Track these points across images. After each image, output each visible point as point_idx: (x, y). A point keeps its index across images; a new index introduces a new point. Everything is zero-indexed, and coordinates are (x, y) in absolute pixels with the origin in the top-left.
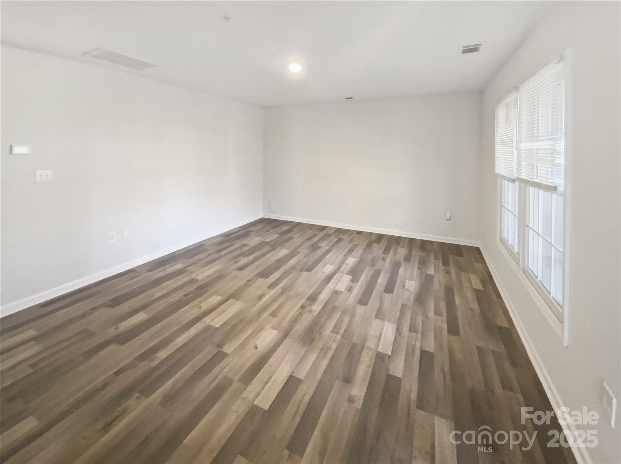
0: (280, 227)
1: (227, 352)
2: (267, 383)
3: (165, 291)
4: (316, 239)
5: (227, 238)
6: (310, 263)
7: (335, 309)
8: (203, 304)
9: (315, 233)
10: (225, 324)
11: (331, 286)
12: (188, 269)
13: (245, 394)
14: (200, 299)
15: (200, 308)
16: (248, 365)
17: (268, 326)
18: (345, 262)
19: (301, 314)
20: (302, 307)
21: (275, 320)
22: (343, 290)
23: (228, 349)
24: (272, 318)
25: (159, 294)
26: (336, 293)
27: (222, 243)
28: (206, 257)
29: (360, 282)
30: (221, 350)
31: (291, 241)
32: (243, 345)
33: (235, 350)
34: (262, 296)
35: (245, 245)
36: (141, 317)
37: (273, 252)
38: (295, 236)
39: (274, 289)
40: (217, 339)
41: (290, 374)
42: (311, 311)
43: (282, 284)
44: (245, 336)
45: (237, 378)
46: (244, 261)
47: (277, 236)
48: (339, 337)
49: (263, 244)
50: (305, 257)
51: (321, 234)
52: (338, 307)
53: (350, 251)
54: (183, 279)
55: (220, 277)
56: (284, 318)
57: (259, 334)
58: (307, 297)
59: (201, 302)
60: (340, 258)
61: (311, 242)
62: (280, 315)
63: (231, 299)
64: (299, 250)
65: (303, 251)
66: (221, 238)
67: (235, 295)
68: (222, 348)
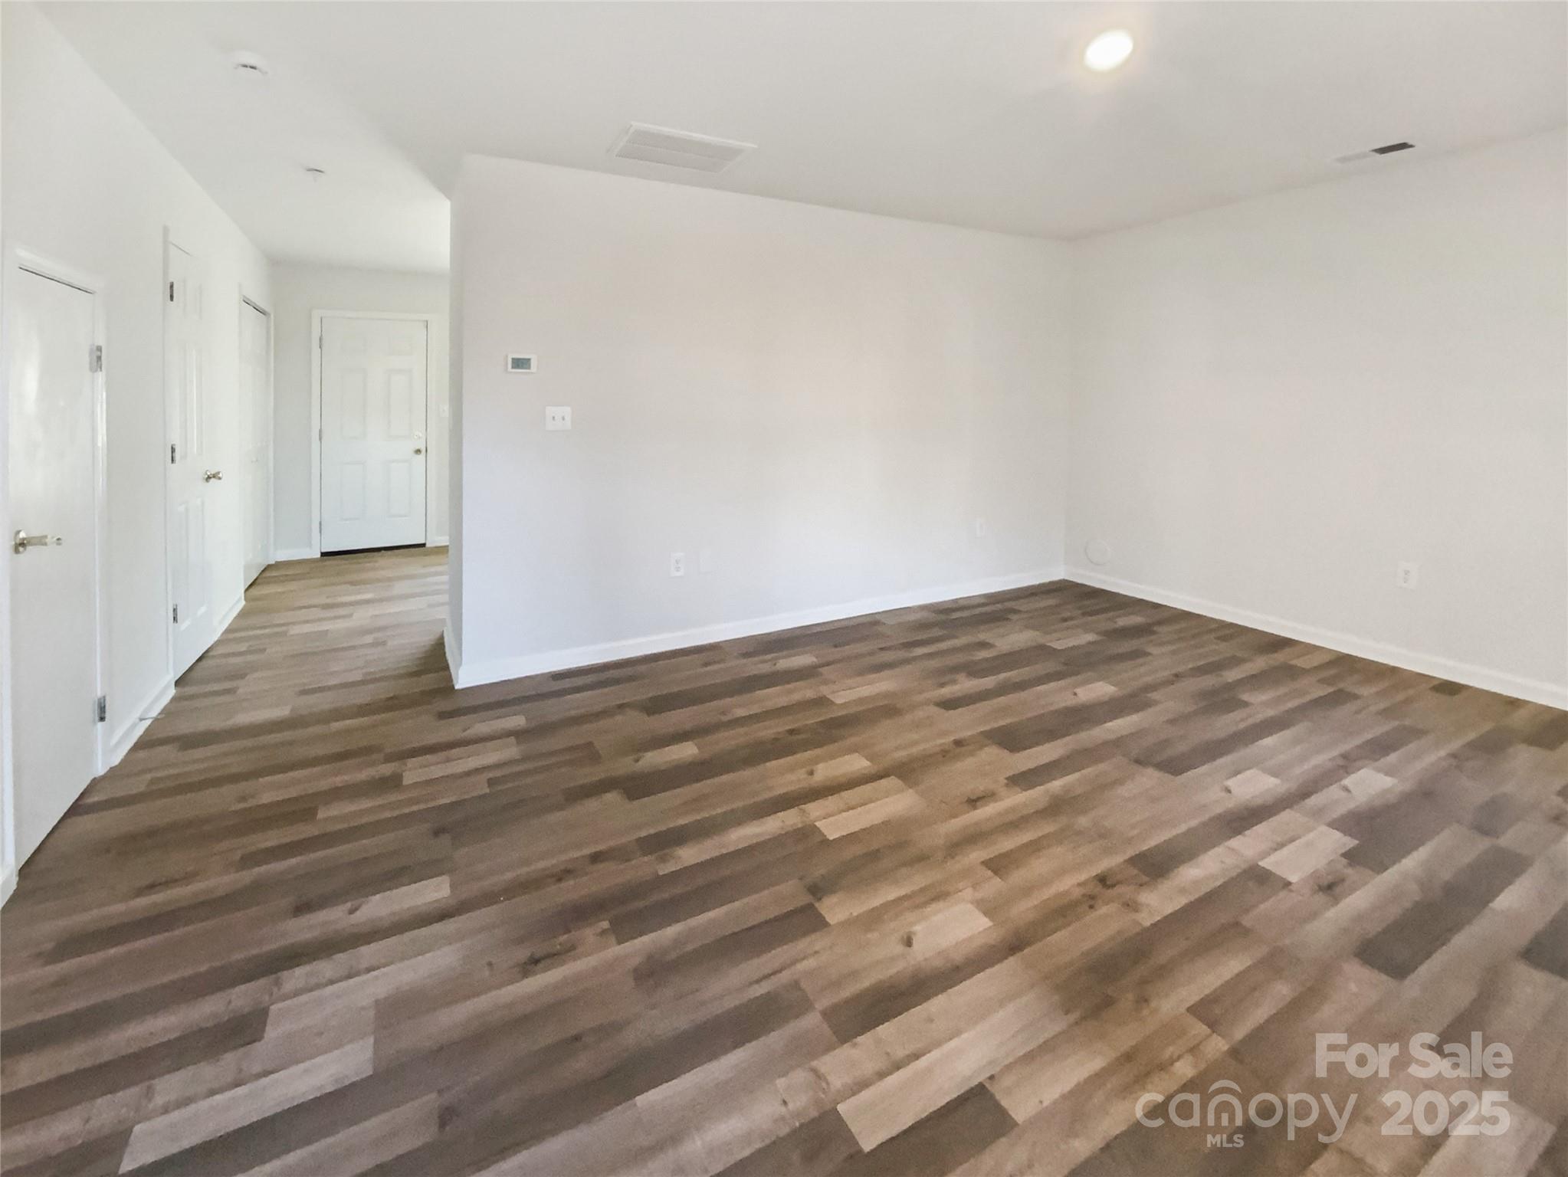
0: (1111, 614)
1: (828, 920)
2: (897, 1066)
3: (755, 709)
4: (1232, 675)
5: (943, 617)
6: (1182, 747)
7: (1234, 932)
8: (821, 766)
9: (1239, 654)
10: (852, 838)
11: (1247, 846)
12: (824, 670)
13: (827, 1064)
14: (818, 751)
15: (811, 773)
16: (866, 983)
17: (968, 893)
18: (1341, 780)
19: (1090, 901)
20: (1103, 880)
21: (994, 886)
22: (1294, 878)
23: (836, 910)
24: (989, 873)
25: (740, 712)
26: (1258, 878)
27: (923, 626)
28: (871, 653)
29: (1392, 875)
30: (817, 905)
31: (1141, 661)
32: (873, 919)
33: (849, 923)
34: (979, 799)
35: (984, 645)
36: (687, 751)
37: (1062, 683)
38: (1155, 650)
39: (1025, 790)
40: (819, 871)
41: (981, 1078)
42: (1131, 906)
43: (1057, 785)
44: (889, 893)
45: (824, 1002)
46: (966, 685)
47: (1090, 637)
48: (1217, 1046)
49: (1042, 651)
50: (1172, 722)
51: (1260, 663)
52: (1246, 932)
53: (1378, 749)
54: (804, 692)
55: (886, 710)
56: (1027, 891)
57: (934, 906)
58: (1131, 852)
59: (817, 761)
60: (1321, 759)
61: (1209, 681)
62: (1018, 877)
63: (892, 777)
64: (1154, 696)
65: (1168, 705)
66: (925, 614)
67: (907, 771)
68: (820, 899)
